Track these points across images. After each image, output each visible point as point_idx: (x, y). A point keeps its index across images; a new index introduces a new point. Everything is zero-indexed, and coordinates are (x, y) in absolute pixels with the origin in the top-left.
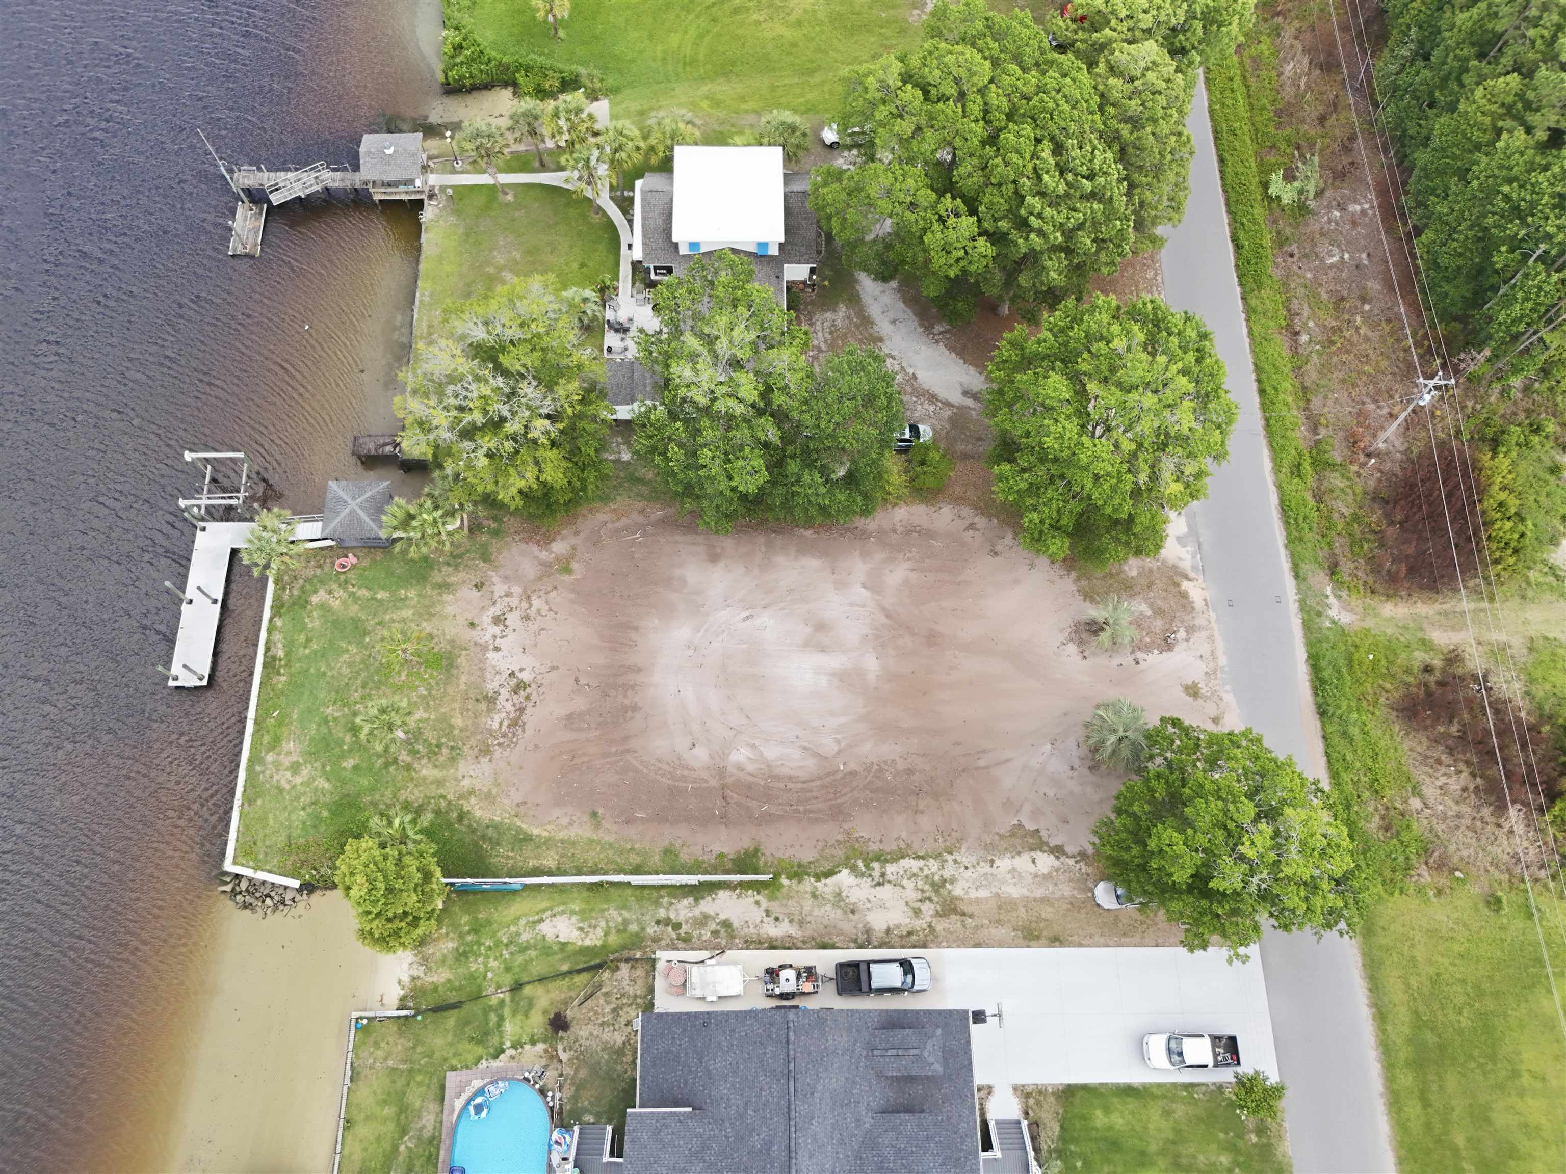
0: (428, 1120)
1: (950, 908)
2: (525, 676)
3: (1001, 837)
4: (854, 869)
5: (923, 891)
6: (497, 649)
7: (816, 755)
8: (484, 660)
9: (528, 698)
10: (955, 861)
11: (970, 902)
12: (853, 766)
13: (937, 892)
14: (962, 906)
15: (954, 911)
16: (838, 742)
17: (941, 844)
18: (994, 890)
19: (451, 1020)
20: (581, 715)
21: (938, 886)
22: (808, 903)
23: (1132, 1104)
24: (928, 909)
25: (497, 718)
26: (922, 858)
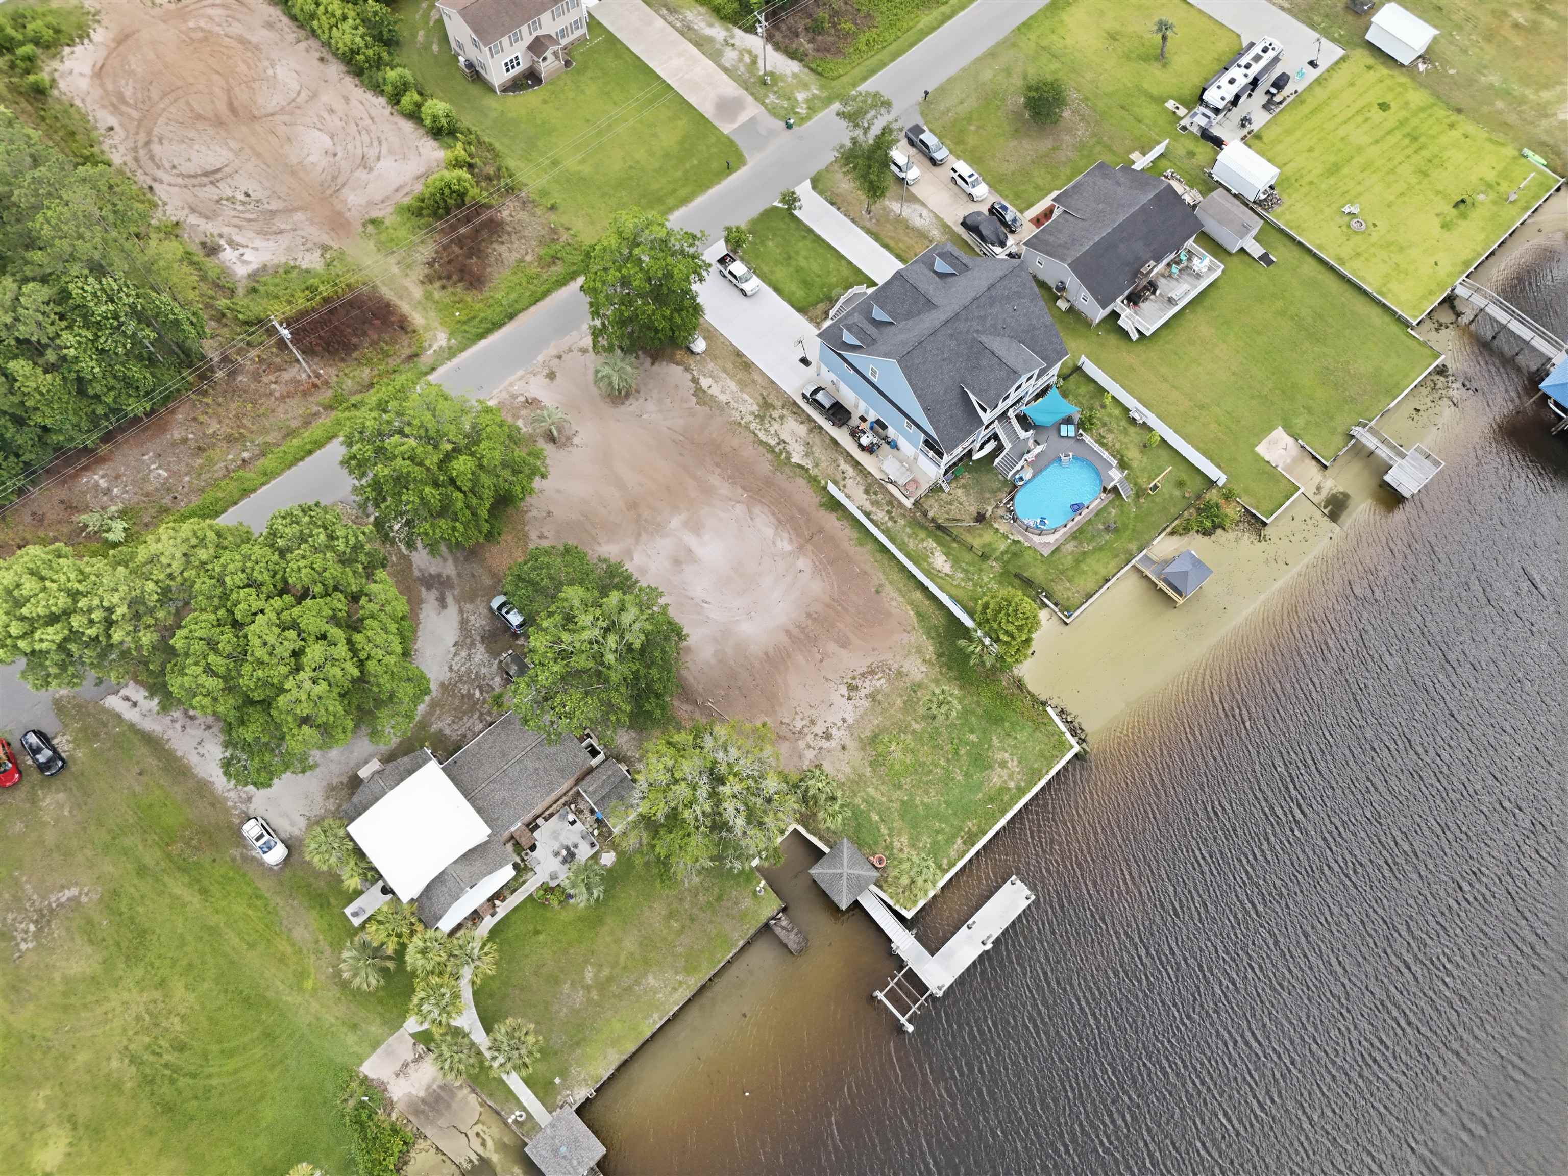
0: (1070, 546)
1: (766, 405)
2: (844, 690)
3: (711, 407)
4: (788, 457)
5: (770, 422)
6: (844, 721)
7: (750, 511)
8: (857, 721)
9: (854, 678)
10: (742, 418)
11: (755, 399)
12: (740, 491)
13: (764, 416)
14: (761, 401)
15: (765, 402)
16: (734, 506)
17: (740, 430)
18: (740, 393)
19: (1026, 574)
20: (837, 641)
21: (761, 418)
22: (823, 465)
23: (781, 286)
24: (776, 414)
25: (878, 684)
26: (754, 433)
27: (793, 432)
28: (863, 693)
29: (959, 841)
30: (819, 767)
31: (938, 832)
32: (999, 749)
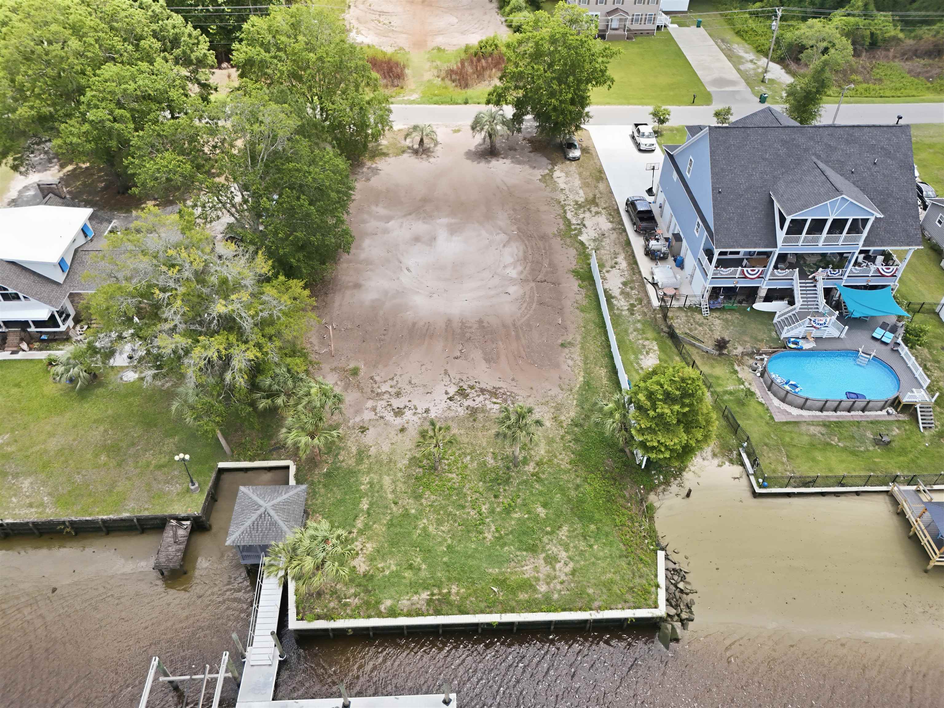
0: (816, 431)
3: (547, 186)
4: (577, 235)
5: (585, 211)
7: (508, 242)
8: (438, 419)
9: (472, 387)
10: (564, 201)
11: (587, 195)
12: (514, 229)
13: (584, 207)
14: (590, 198)
15: (593, 201)
16: (498, 233)
17: (555, 205)
18: (578, 189)
20: (485, 353)
21: (580, 206)
22: (603, 252)
24: (595, 209)
25: (489, 406)
26: (565, 211)
28: (468, 403)
29: (425, 595)
30: (363, 430)
31: (411, 567)
32: (561, 543)
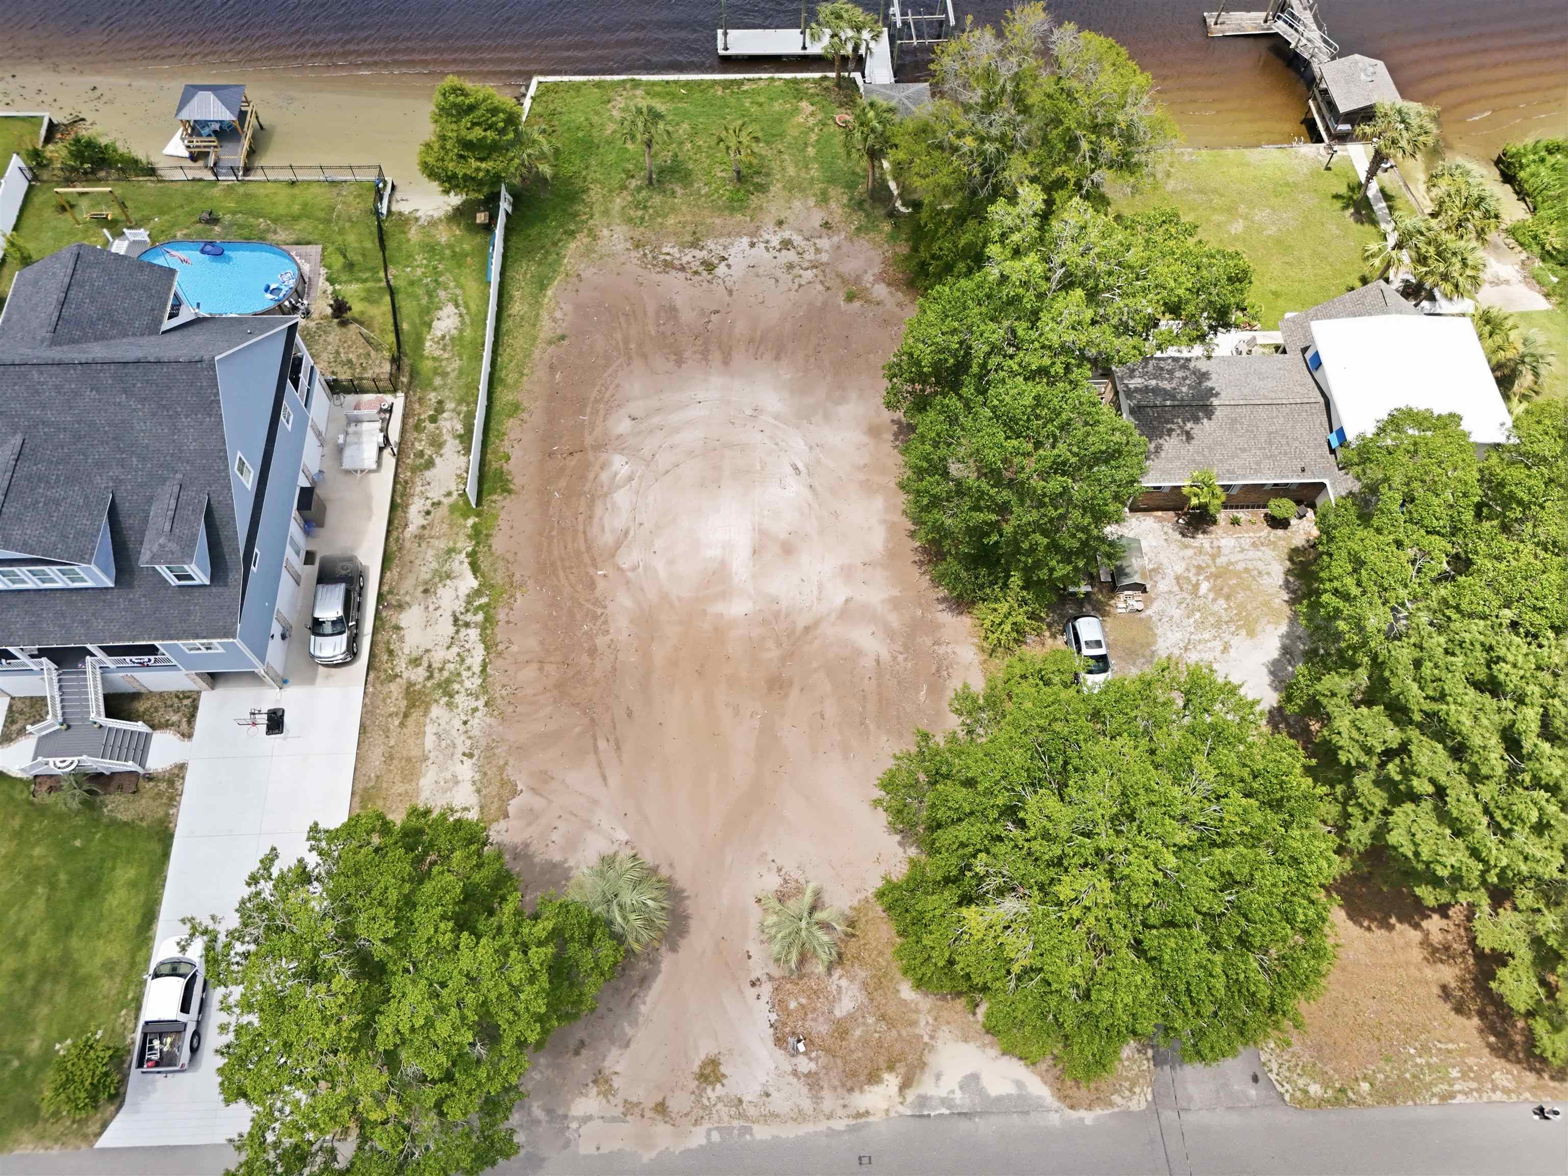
0: (281, 235)
1: (416, 701)
2: (721, 269)
3: (502, 769)
4: (478, 593)
5: (441, 670)
6: (752, 245)
7: (618, 545)
8: (739, 235)
9: (696, 273)
10: (475, 710)
11: (421, 726)
12: (601, 585)
13: (439, 685)
14: (416, 714)
15: (412, 705)
16: (634, 569)
17: (498, 692)
18: (432, 756)
19: (371, 244)
20: (676, 318)
21: (446, 688)
22: (442, 544)
23: (133, 921)
24: (418, 674)
25: (675, 251)
26: (484, 670)
27: (428, 624)
29: (744, 89)
30: (826, 225)
31: (759, 104)
